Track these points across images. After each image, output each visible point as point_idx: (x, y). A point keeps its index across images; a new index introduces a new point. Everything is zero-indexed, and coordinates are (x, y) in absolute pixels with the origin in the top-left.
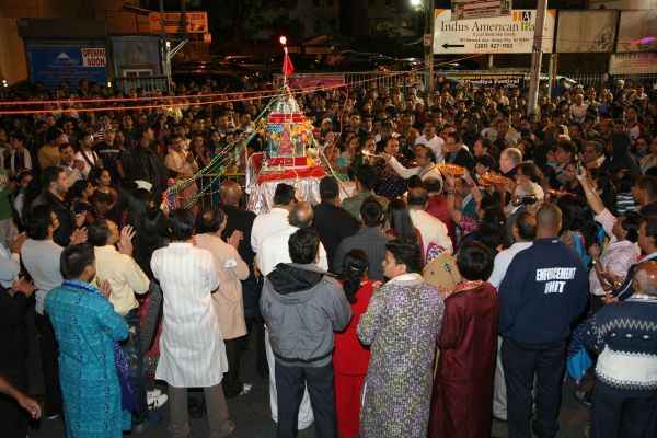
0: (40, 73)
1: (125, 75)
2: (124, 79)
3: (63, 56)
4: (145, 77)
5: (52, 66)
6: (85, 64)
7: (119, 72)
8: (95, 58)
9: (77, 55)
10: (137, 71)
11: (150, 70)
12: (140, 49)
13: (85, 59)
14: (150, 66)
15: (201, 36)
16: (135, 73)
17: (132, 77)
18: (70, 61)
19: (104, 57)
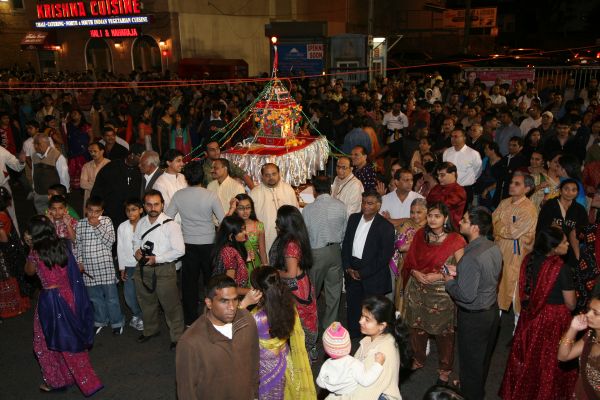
1: (338, 66)
2: (336, 69)
3: (294, 50)
4: (353, 68)
5: (287, 59)
6: (309, 57)
7: (335, 64)
8: (316, 52)
9: (303, 50)
10: (348, 63)
11: (357, 62)
12: (351, 44)
13: (309, 53)
14: (358, 59)
15: (488, 30)
16: (346, 65)
17: (343, 68)
18: (298, 55)
19: (321, 52)
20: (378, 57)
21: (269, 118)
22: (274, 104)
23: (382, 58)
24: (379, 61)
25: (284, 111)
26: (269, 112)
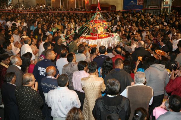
0: (126, 7)
1: (149, 8)
2: (148, 10)
3: (132, 2)
4: (155, 9)
5: (129, 5)
6: (137, 4)
7: (148, 7)
8: (140, 2)
9: (136, 1)
10: (153, 7)
11: (157, 7)
13: (138, 3)
14: (157, 5)
16: (152, 8)
18: (134, 3)
19: (143, 2)
20: (167, 4)
21: (94, 26)
22: (96, 21)
23: (169, 5)
24: (167, 6)
25: (99, 24)
26: (94, 24)
